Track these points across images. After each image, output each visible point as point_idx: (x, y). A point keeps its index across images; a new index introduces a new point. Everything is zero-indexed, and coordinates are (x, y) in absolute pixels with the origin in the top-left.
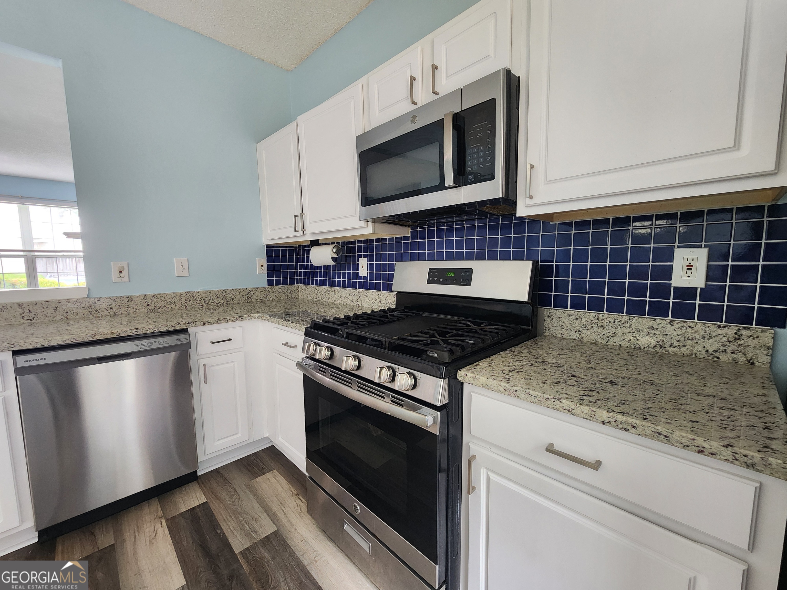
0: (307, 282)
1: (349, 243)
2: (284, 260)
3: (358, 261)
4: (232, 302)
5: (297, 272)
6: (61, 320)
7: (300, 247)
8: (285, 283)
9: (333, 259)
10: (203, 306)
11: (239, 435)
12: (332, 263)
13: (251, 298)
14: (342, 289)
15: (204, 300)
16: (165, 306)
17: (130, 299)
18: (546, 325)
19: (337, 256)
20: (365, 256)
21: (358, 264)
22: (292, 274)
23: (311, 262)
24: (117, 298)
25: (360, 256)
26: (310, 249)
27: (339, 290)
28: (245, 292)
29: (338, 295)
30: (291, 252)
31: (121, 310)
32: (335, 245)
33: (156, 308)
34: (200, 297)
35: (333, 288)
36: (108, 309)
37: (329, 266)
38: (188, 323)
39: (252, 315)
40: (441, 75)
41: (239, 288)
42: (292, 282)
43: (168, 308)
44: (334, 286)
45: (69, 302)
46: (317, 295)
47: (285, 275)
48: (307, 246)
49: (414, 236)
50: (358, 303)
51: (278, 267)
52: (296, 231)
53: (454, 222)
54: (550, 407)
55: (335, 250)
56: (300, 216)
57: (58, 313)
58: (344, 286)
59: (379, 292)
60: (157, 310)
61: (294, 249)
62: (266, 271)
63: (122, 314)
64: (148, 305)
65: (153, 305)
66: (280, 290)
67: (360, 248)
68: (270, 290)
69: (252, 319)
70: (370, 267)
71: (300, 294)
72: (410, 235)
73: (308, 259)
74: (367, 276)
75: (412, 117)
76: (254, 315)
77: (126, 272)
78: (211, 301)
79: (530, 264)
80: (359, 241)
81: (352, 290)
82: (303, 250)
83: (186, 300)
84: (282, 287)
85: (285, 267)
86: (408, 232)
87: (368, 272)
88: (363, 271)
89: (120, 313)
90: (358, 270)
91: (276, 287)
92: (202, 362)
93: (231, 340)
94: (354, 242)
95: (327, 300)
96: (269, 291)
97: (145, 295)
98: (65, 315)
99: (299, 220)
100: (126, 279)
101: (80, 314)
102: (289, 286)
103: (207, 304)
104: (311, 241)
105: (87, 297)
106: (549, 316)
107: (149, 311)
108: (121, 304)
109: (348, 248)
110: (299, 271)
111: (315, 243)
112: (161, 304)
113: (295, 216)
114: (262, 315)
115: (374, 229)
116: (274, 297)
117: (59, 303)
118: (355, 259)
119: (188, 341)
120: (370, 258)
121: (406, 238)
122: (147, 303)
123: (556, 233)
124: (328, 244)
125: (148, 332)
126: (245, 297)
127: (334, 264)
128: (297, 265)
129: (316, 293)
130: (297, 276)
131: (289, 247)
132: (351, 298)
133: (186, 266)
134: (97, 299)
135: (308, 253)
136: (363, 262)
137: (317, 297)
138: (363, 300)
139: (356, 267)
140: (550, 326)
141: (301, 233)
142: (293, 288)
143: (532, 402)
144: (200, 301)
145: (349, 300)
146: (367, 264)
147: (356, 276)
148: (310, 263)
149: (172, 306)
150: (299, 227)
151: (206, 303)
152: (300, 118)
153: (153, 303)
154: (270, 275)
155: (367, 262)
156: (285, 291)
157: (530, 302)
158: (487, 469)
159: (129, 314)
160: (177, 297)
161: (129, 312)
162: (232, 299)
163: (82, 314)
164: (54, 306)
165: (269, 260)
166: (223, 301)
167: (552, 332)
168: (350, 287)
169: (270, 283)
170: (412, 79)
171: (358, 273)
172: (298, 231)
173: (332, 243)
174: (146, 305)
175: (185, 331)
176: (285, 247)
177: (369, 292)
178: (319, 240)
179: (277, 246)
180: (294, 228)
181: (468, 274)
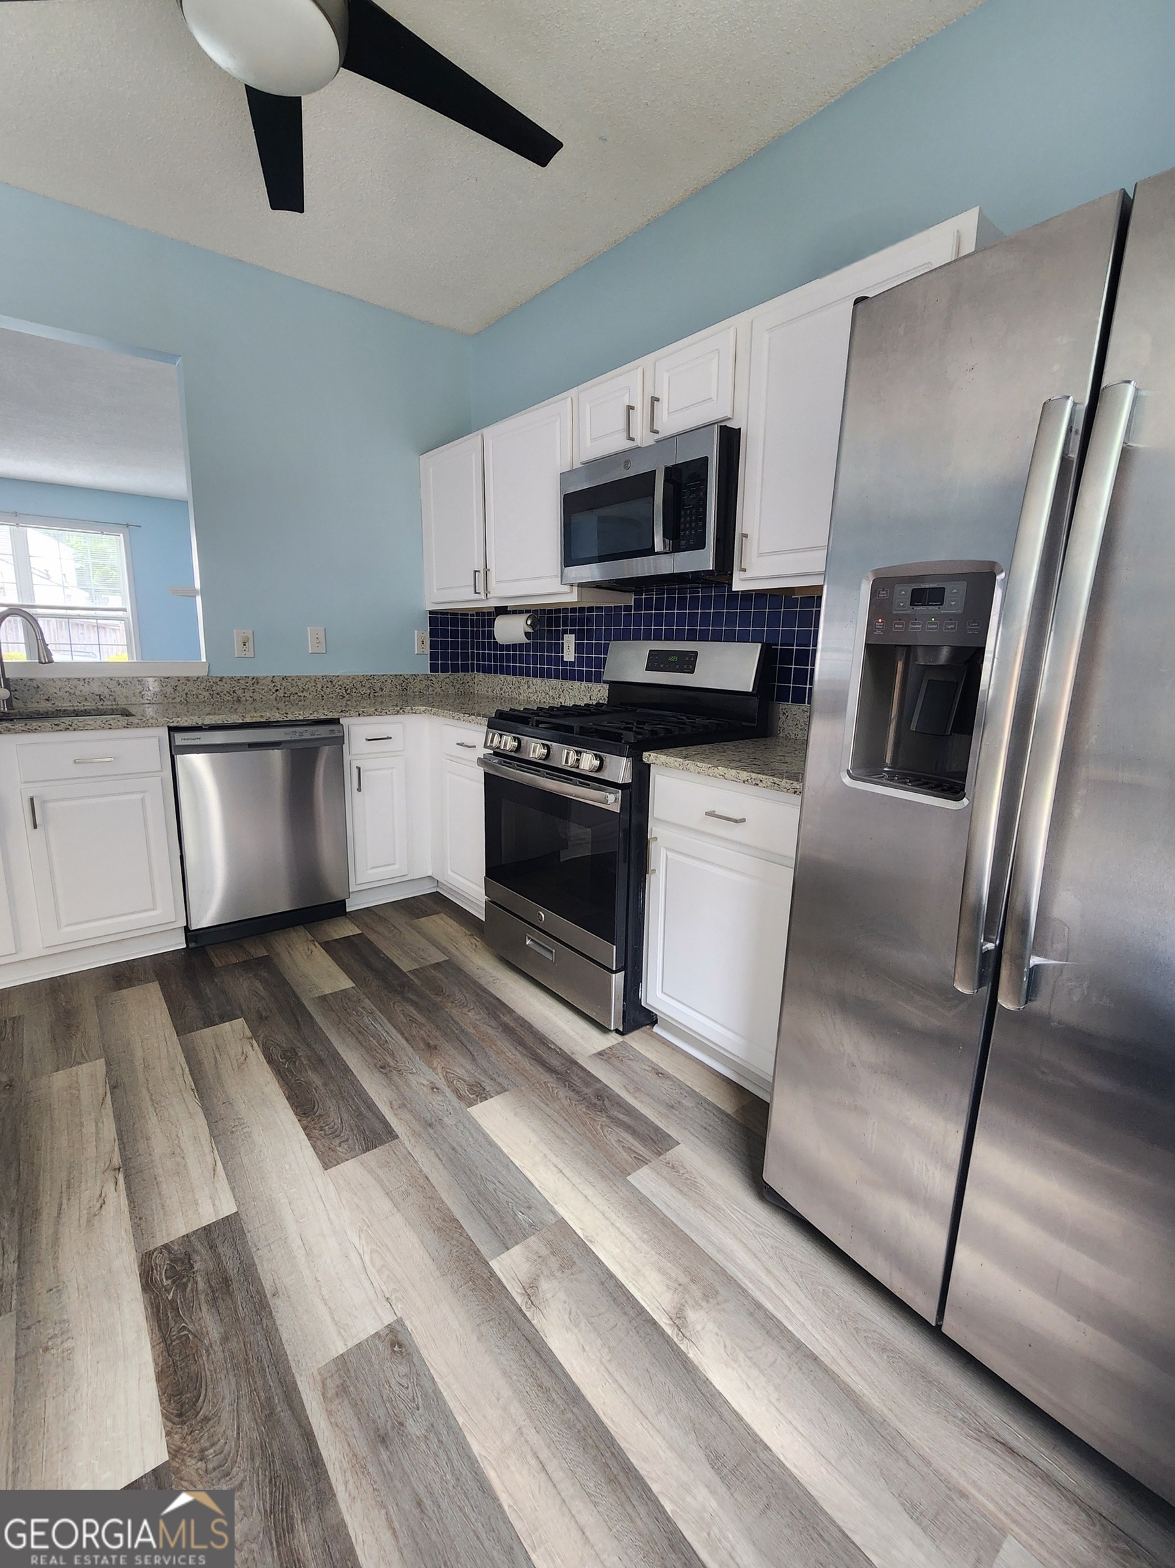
0: (487, 670)
1: (550, 611)
2: (455, 634)
3: (563, 639)
4: (380, 693)
5: (473, 653)
6: (181, 703)
7: (478, 614)
8: (455, 670)
9: (527, 634)
10: (344, 697)
11: (396, 867)
12: (525, 640)
13: (407, 690)
14: (538, 680)
15: (345, 688)
16: (297, 693)
17: (256, 680)
18: (780, 724)
19: (532, 631)
20: (572, 632)
21: (563, 643)
22: (465, 657)
23: (494, 639)
24: (241, 678)
25: (565, 632)
26: (494, 619)
27: (534, 681)
28: (399, 679)
29: (533, 689)
30: (464, 623)
31: (247, 694)
32: (529, 614)
33: (286, 695)
34: (340, 683)
35: (526, 679)
36: (231, 693)
37: (521, 645)
38: (342, 711)
39: (416, 708)
40: (662, 410)
41: (392, 673)
42: (465, 669)
43: (301, 696)
44: (528, 675)
45: (189, 681)
46: (501, 689)
47: (455, 657)
48: (489, 614)
49: (638, 605)
50: (561, 700)
51: (445, 645)
52: (476, 593)
53: (687, 588)
54: (711, 775)
55: (529, 622)
56: (482, 572)
57: (178, 694)
58: (542, 676)
59: (590, 684)
60: (286, 698)
61: (469, 617)
62: (428, 651)
63: (247, 700)
64: (277, 690)
65: (282, 691)
66: (448, 679)
67: (565, 618)
68: (434, 679)
69: (415, 713)
70: (579, 648)
71: (476, 687)
72: (633, 604)
73: (491, 634)
74: (573, 660)
75: (625, 462)
76: (419, 708)
77: (250, 645)
78: (354, 690)
79: (758, 647)
80: (566, 610)
81: (553, 682)
82: (483, 620)
83: (322, 687)
84: (451, 675)
85: (455, 645)
86: (630, 599)
87: (576, 655)
88: (569, 655)
89: (244, 699)
90: (563, 653)
91: (441, 675)
92: (355, 764)
93: (391, 738)
94: (558, 611)
95: (517, 696)
96: (431, 680)
97: (274, 677)
98: (185, 696)
99: (481, 577)
100: (250, 654)
101: (200, 697)
102: (461, 674)
103: (349, 694)
104: (495, 607)
105: (208, 676)
106: (784, 713)
107: (278, 699)
108: (245, 687)
109: (550, 619)
110: (475, 651)
111: (502, 611)
112: (293, 690)
113: (476, 571)
114: (430, 709)
115: (580, 595)
116: (439, 690)
117: (179, 680)
118: (559, 636)
119: (341, 734)
120: (579, 636)
121: (628, 608)
122: (275, 688)
123: (798, 609)
124: (521, 612)
125: (298, 719)
126: (398, 686)
127: (528, 641)
128: (472, 642)
129: (500, 686)
130: (473, 660)
131: (461, 615)
132: (551, 693)
133: (322, 639)
134: (219, 679)
135: (491, 624)
136: (569, 641)
137: (502, 692)
138: (567, 696)
139: (559, 648)
140: (785, 726)
141: (483, 596)
142: (466, 678)
143: (699, 773)
144: (340, 689)
145: (547, 696)
146: (575, 643)
147: (559, 660)
148: (492, 641)
149: (305, 694)
150: (481, 588)
151: (348, 692)
152: (488, 432)
153: (283, 688)
154: (433, 656)
155: (575, 640)
156: (455, 682)
157: (755, 692)
158: (666, 849)
159: (254, 700)
160: (313, 681)
161: (255, 698)
162: (381, 689)
163: (203, 697)
164: (173, 684)
165: (433, 633)
166: (369, 691)
167: (786, 733)
168: (549, 677)
169: (434, 668)
170: (630, 408)
171: (563, 656)
172: (479, 593)
173: (528, 611)
174: (274, 691)
175: (336, 721)
176: (457, 614)
177: (577, 684)
178: (507, 606)
179: (444, 613)
180: (473, 588)
181: (692, 659)
